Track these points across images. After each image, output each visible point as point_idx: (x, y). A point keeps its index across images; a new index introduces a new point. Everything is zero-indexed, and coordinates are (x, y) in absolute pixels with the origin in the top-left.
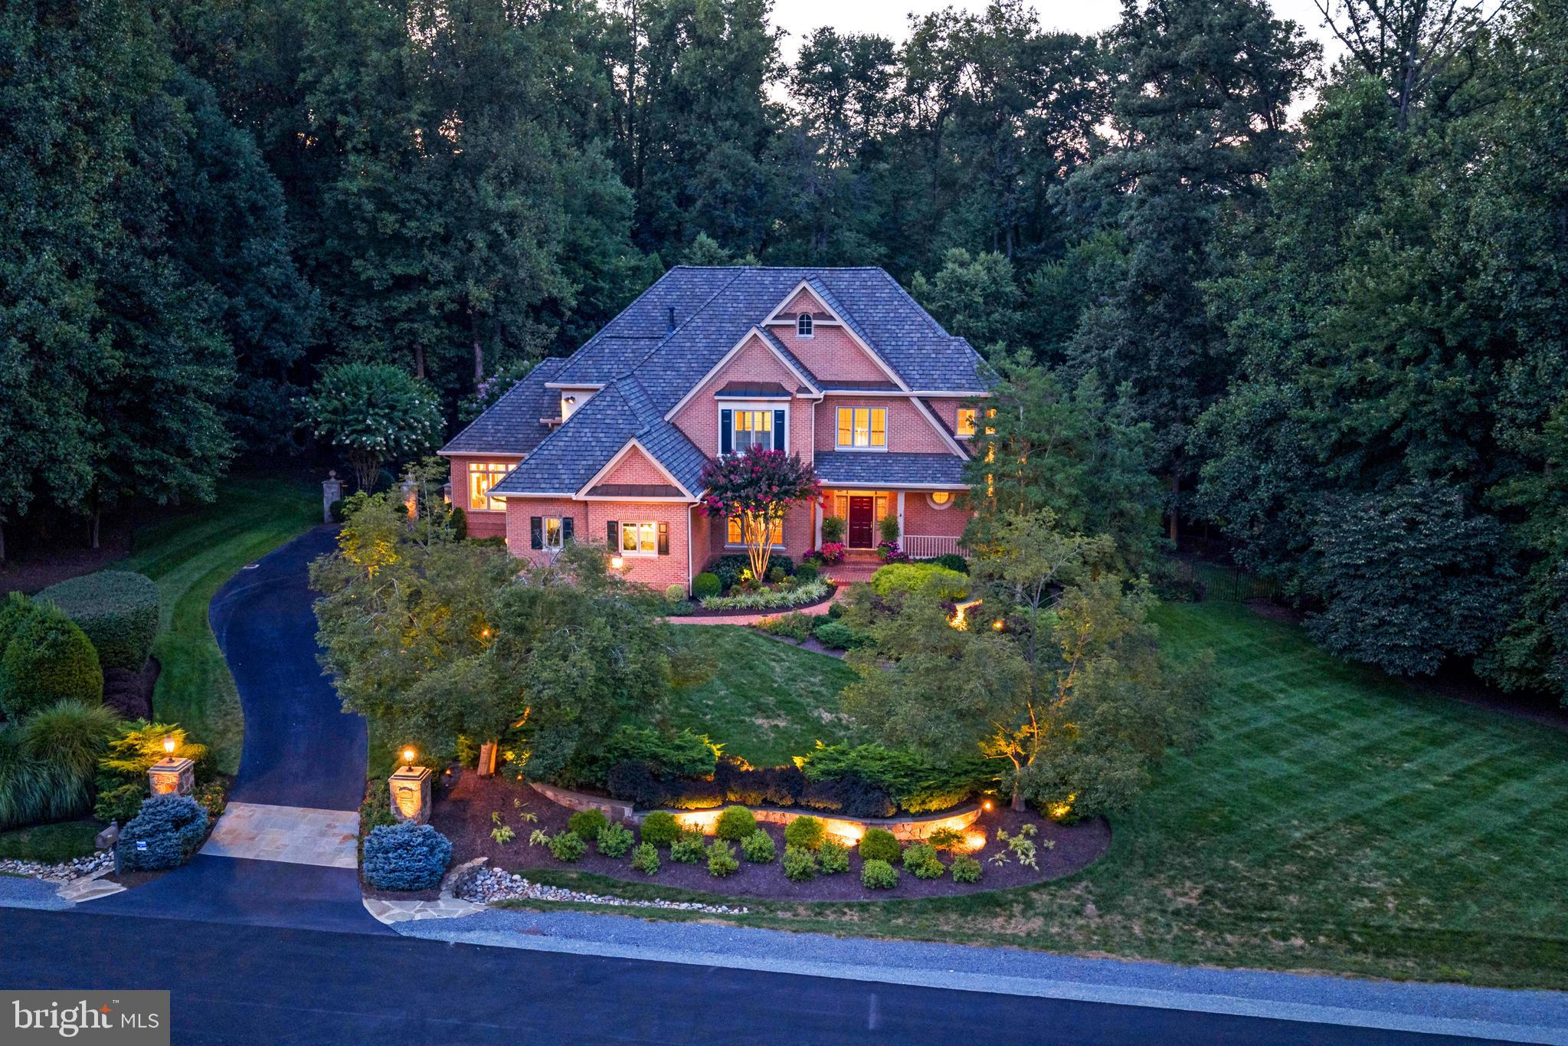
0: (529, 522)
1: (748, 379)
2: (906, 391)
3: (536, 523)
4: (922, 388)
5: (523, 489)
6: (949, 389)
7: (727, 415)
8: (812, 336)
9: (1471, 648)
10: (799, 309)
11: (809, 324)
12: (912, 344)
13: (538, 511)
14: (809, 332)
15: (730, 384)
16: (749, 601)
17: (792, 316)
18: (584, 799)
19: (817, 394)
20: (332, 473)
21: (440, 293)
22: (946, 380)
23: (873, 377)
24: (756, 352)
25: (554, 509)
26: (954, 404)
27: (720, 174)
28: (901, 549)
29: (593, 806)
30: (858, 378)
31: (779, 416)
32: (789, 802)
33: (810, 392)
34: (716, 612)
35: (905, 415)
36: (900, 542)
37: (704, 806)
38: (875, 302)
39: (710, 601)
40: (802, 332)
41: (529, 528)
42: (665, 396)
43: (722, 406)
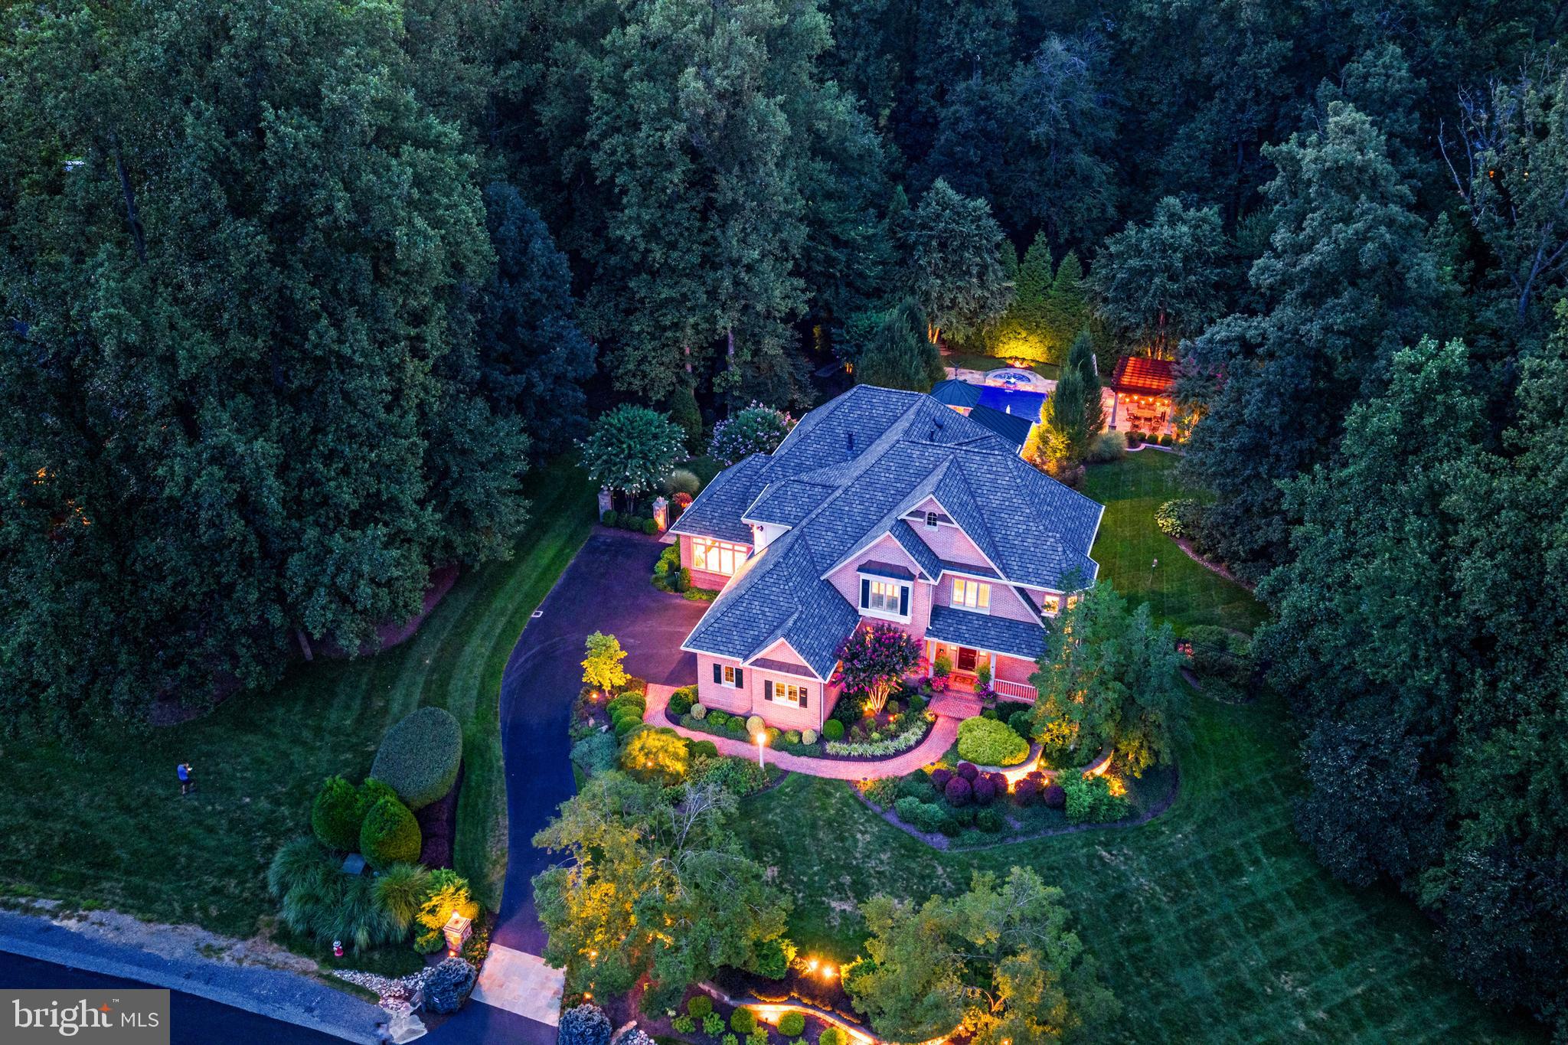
0: (712, 666)
1: (883, 560)
2: (1005, 581)
3: (717, 667)
4: (1018, 579)
5: (708, 649)
6: (1039, 583)
7: (866, 583)
8: (936, 528)
9: (1400, 872)
10: (927, 510)
11: (935, 520)
12: (1018, 535)
13: (718, 661)
14: (934, 525)
15: (870, 562)
16: (860, 750)
17: (922, 514)
19: (933, 581)
22: (1037, 575)
23: (982, 564)
24: (890, 543)
26: (1042, 593)
27: (964, 111)
28: (992, 689)
30: (970, 563)
31: (905, 591)
33: (928, 579)
34: (837, 757)
35: (1004, 593)
36: (991, 683)
38: (995, 489)
39: (832, 747)
40: (929, 524)
41: (712, 669)
42: (823, 557)
43: (862, 577)
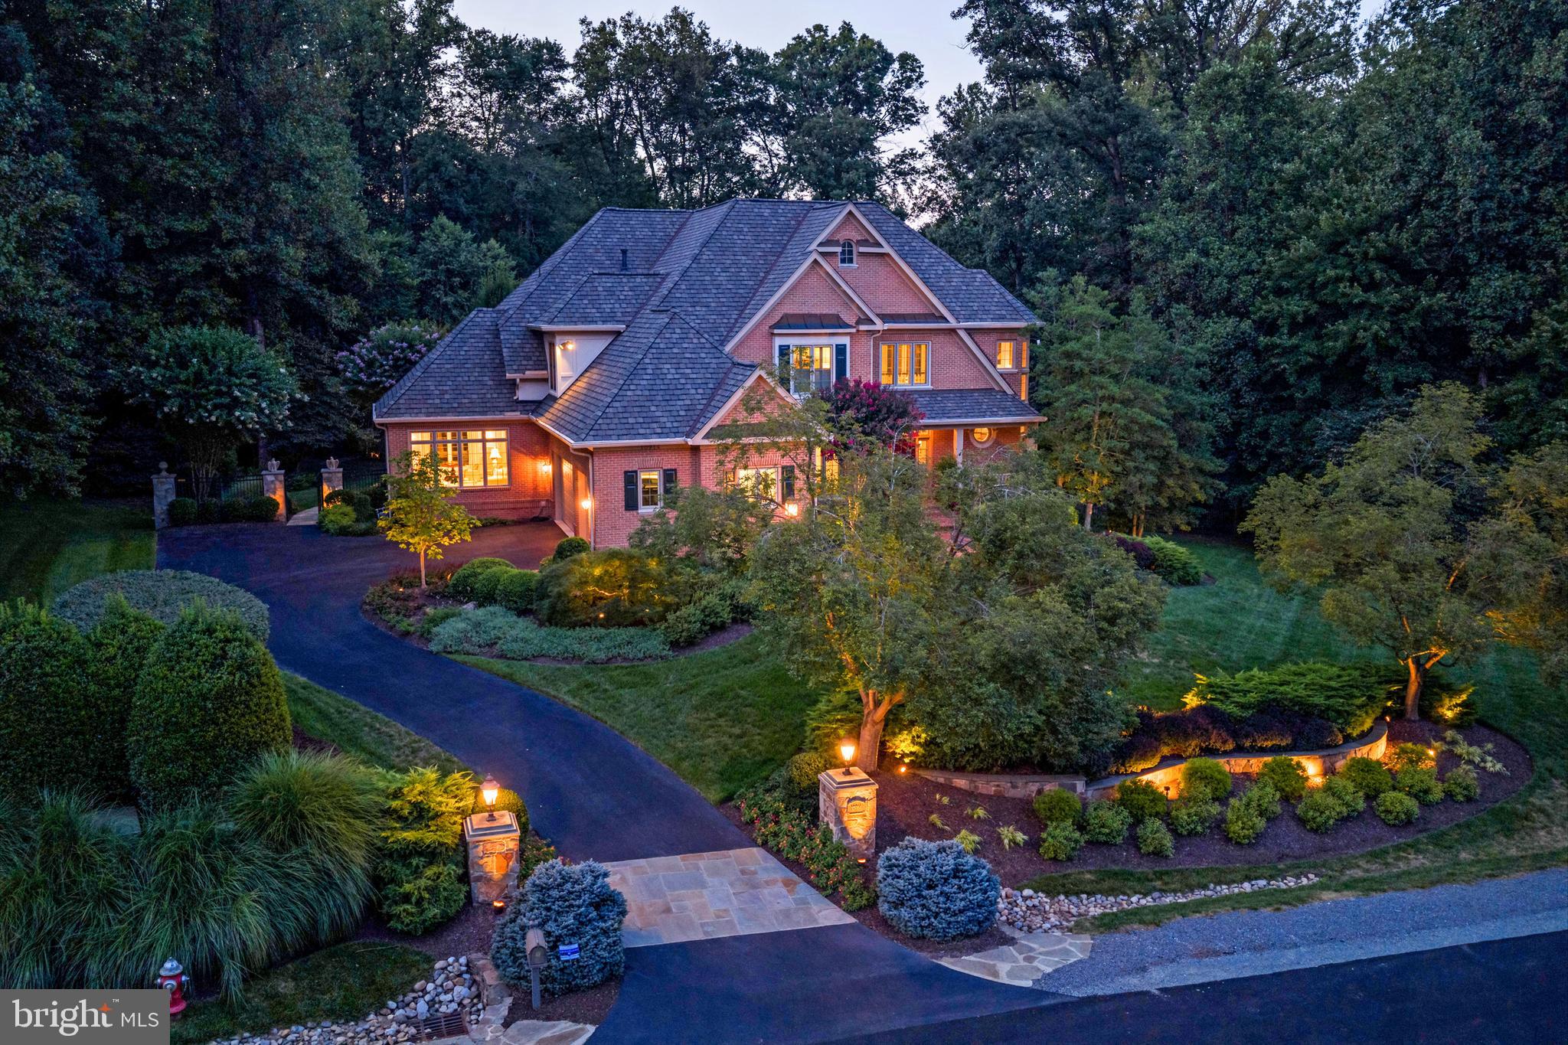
0: (622, 478)
1: (805, 310)
2: (953, 323)
3: (630, 478)
4: (967, 320)
5: (619, 437)
6: (993, 320)
7: (784, 351)
8: (855, 265)
10: (841, 237)
11: (851, 252)
13: (632, 463)
14: (851, 261)
15: (786, 316)
17: (836, 243)
18: (1020, 781)
19: (879, 326)
20: (164, 465)
21: (241, 253)
22: (986, 311)
23: (917, 309)
24: (813, 280)
25: (652, 459)
26: (994, 336)
29: (1034, 788)
30: (902, 311)
31: (840, 350)
32: (1230, 746)
33: (873, 323)
35: (950, 349)
37: (1149, 765)
40: (843, 261)
41: (622, 484)
43: (778, 342)
